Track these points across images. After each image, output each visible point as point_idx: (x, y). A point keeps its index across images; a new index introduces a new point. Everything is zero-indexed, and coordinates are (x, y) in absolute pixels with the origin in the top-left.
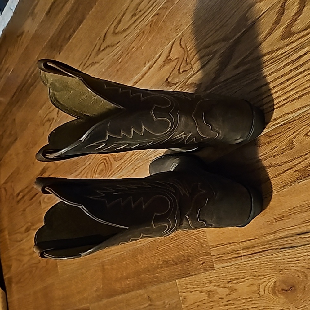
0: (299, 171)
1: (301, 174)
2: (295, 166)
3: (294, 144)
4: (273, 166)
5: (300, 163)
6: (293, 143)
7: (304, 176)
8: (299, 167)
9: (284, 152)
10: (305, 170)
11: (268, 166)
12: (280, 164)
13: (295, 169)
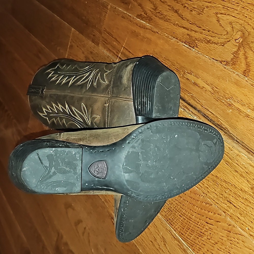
0: (191, 37)
1: (190, 41)
2: (192, 30)
3: (203, 12)
4: (178, 14)
5: (195, 32)
6: (203, 10)
7: (190, 44)
8: (193, 34)
9: (193, 10)
10: (194, 41)
11: (175, 10)
12: (183, 17)
13: (189, 32)
